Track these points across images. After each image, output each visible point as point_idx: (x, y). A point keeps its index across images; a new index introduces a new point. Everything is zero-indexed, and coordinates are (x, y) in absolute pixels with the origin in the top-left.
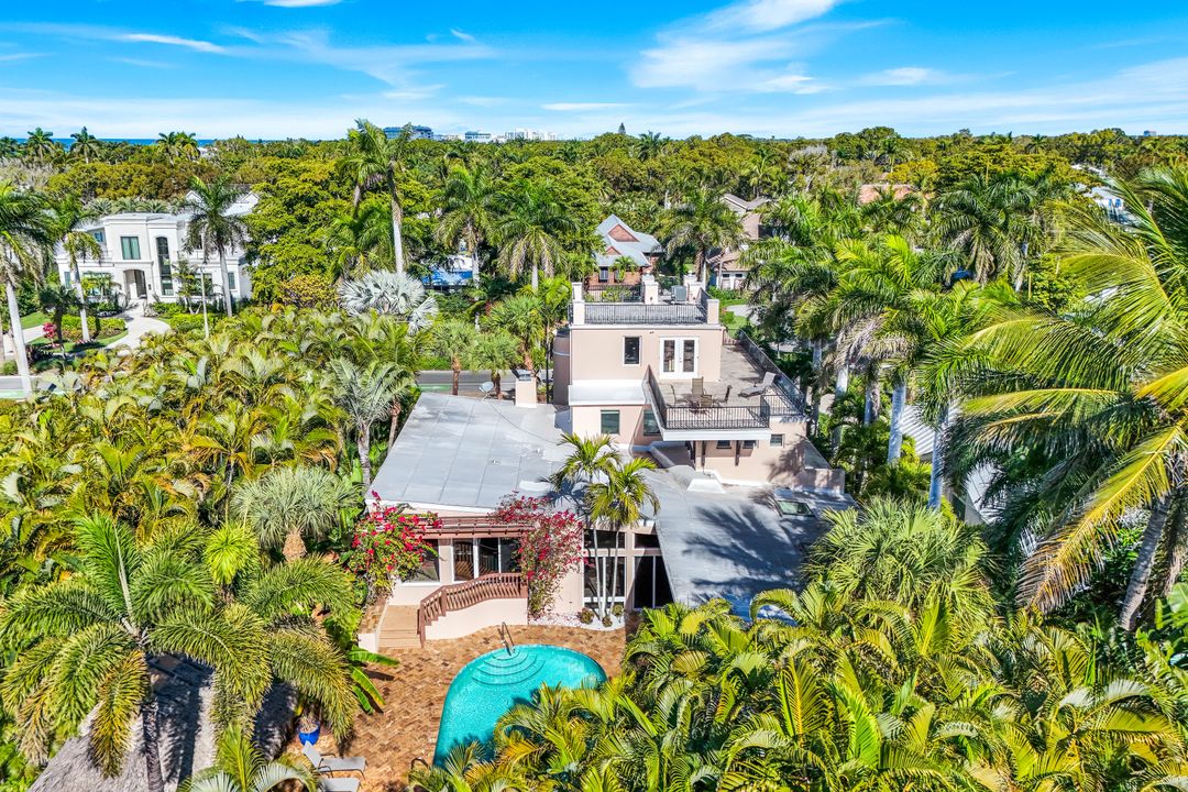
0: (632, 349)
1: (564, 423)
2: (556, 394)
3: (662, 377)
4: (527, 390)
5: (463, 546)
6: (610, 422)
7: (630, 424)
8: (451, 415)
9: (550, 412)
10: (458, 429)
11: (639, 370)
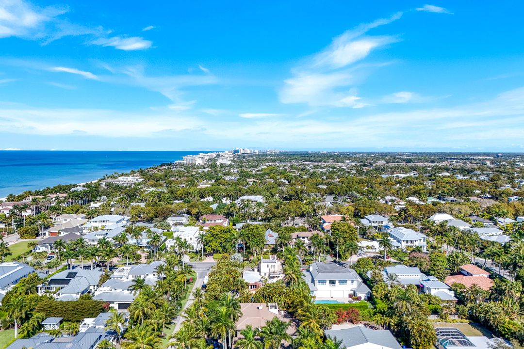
0: (268, 266)
1: (260, 274)
2: (259, 271)
3: (271, 269)
4: (256, 270)
5: (251, 286)
6: (265, 274)
7: (267, 274)
8: (248, 273)
9: (258, 273)
10: (249, 275)
11: (268, 268)
